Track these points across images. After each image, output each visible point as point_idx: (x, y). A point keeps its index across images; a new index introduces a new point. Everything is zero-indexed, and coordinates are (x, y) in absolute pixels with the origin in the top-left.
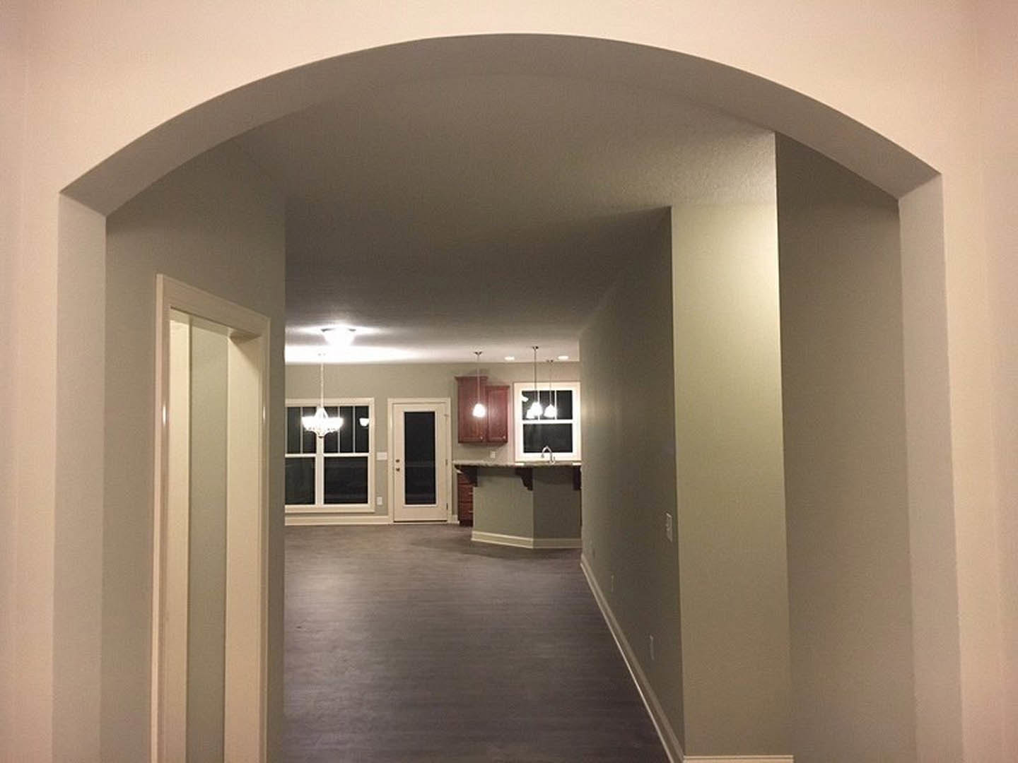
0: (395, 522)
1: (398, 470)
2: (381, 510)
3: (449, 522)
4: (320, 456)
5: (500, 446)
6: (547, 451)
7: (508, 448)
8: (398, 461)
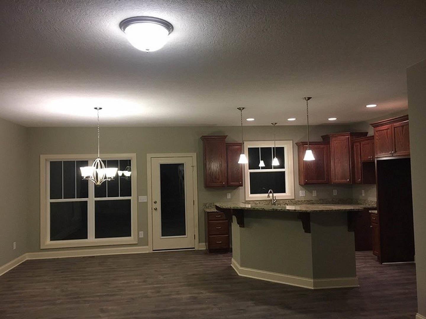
0: (153, 250)
1: (156, 209)
2: (143, 242)
3: (196, 249)
4: (91, 200)
5: (234, 189)
6: (271, 192)
7: (241, 190)
8: (155, 202)
